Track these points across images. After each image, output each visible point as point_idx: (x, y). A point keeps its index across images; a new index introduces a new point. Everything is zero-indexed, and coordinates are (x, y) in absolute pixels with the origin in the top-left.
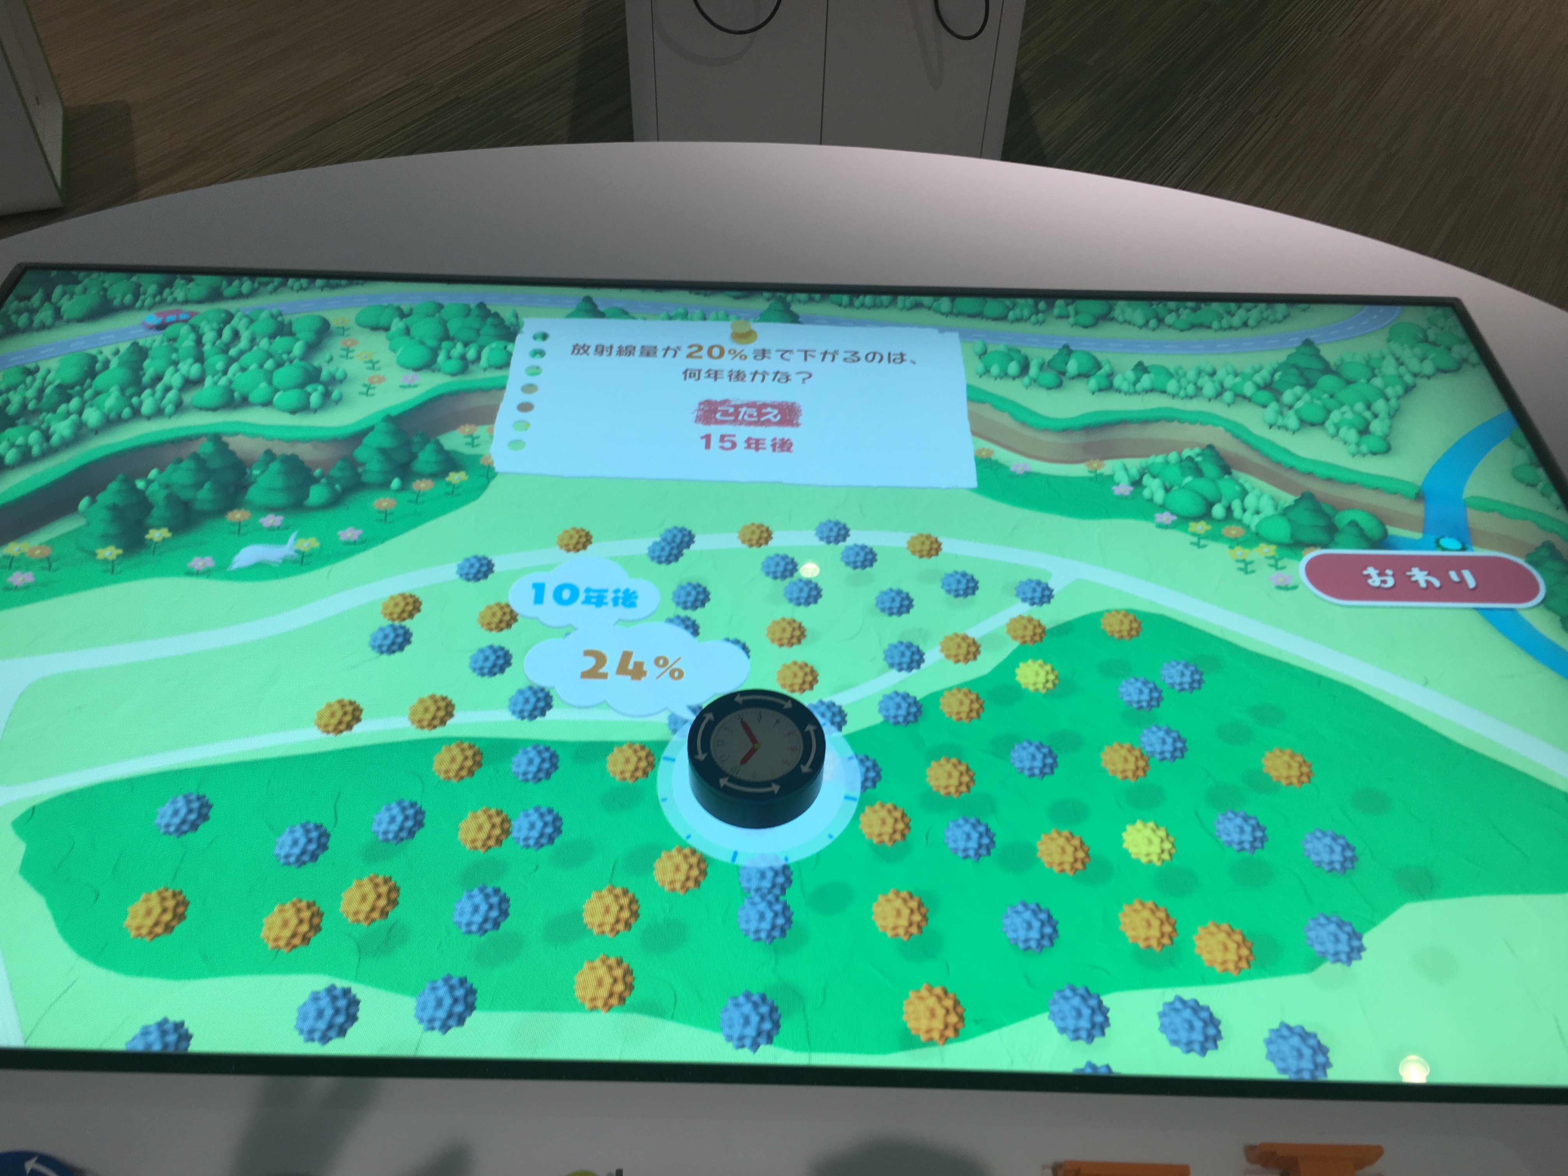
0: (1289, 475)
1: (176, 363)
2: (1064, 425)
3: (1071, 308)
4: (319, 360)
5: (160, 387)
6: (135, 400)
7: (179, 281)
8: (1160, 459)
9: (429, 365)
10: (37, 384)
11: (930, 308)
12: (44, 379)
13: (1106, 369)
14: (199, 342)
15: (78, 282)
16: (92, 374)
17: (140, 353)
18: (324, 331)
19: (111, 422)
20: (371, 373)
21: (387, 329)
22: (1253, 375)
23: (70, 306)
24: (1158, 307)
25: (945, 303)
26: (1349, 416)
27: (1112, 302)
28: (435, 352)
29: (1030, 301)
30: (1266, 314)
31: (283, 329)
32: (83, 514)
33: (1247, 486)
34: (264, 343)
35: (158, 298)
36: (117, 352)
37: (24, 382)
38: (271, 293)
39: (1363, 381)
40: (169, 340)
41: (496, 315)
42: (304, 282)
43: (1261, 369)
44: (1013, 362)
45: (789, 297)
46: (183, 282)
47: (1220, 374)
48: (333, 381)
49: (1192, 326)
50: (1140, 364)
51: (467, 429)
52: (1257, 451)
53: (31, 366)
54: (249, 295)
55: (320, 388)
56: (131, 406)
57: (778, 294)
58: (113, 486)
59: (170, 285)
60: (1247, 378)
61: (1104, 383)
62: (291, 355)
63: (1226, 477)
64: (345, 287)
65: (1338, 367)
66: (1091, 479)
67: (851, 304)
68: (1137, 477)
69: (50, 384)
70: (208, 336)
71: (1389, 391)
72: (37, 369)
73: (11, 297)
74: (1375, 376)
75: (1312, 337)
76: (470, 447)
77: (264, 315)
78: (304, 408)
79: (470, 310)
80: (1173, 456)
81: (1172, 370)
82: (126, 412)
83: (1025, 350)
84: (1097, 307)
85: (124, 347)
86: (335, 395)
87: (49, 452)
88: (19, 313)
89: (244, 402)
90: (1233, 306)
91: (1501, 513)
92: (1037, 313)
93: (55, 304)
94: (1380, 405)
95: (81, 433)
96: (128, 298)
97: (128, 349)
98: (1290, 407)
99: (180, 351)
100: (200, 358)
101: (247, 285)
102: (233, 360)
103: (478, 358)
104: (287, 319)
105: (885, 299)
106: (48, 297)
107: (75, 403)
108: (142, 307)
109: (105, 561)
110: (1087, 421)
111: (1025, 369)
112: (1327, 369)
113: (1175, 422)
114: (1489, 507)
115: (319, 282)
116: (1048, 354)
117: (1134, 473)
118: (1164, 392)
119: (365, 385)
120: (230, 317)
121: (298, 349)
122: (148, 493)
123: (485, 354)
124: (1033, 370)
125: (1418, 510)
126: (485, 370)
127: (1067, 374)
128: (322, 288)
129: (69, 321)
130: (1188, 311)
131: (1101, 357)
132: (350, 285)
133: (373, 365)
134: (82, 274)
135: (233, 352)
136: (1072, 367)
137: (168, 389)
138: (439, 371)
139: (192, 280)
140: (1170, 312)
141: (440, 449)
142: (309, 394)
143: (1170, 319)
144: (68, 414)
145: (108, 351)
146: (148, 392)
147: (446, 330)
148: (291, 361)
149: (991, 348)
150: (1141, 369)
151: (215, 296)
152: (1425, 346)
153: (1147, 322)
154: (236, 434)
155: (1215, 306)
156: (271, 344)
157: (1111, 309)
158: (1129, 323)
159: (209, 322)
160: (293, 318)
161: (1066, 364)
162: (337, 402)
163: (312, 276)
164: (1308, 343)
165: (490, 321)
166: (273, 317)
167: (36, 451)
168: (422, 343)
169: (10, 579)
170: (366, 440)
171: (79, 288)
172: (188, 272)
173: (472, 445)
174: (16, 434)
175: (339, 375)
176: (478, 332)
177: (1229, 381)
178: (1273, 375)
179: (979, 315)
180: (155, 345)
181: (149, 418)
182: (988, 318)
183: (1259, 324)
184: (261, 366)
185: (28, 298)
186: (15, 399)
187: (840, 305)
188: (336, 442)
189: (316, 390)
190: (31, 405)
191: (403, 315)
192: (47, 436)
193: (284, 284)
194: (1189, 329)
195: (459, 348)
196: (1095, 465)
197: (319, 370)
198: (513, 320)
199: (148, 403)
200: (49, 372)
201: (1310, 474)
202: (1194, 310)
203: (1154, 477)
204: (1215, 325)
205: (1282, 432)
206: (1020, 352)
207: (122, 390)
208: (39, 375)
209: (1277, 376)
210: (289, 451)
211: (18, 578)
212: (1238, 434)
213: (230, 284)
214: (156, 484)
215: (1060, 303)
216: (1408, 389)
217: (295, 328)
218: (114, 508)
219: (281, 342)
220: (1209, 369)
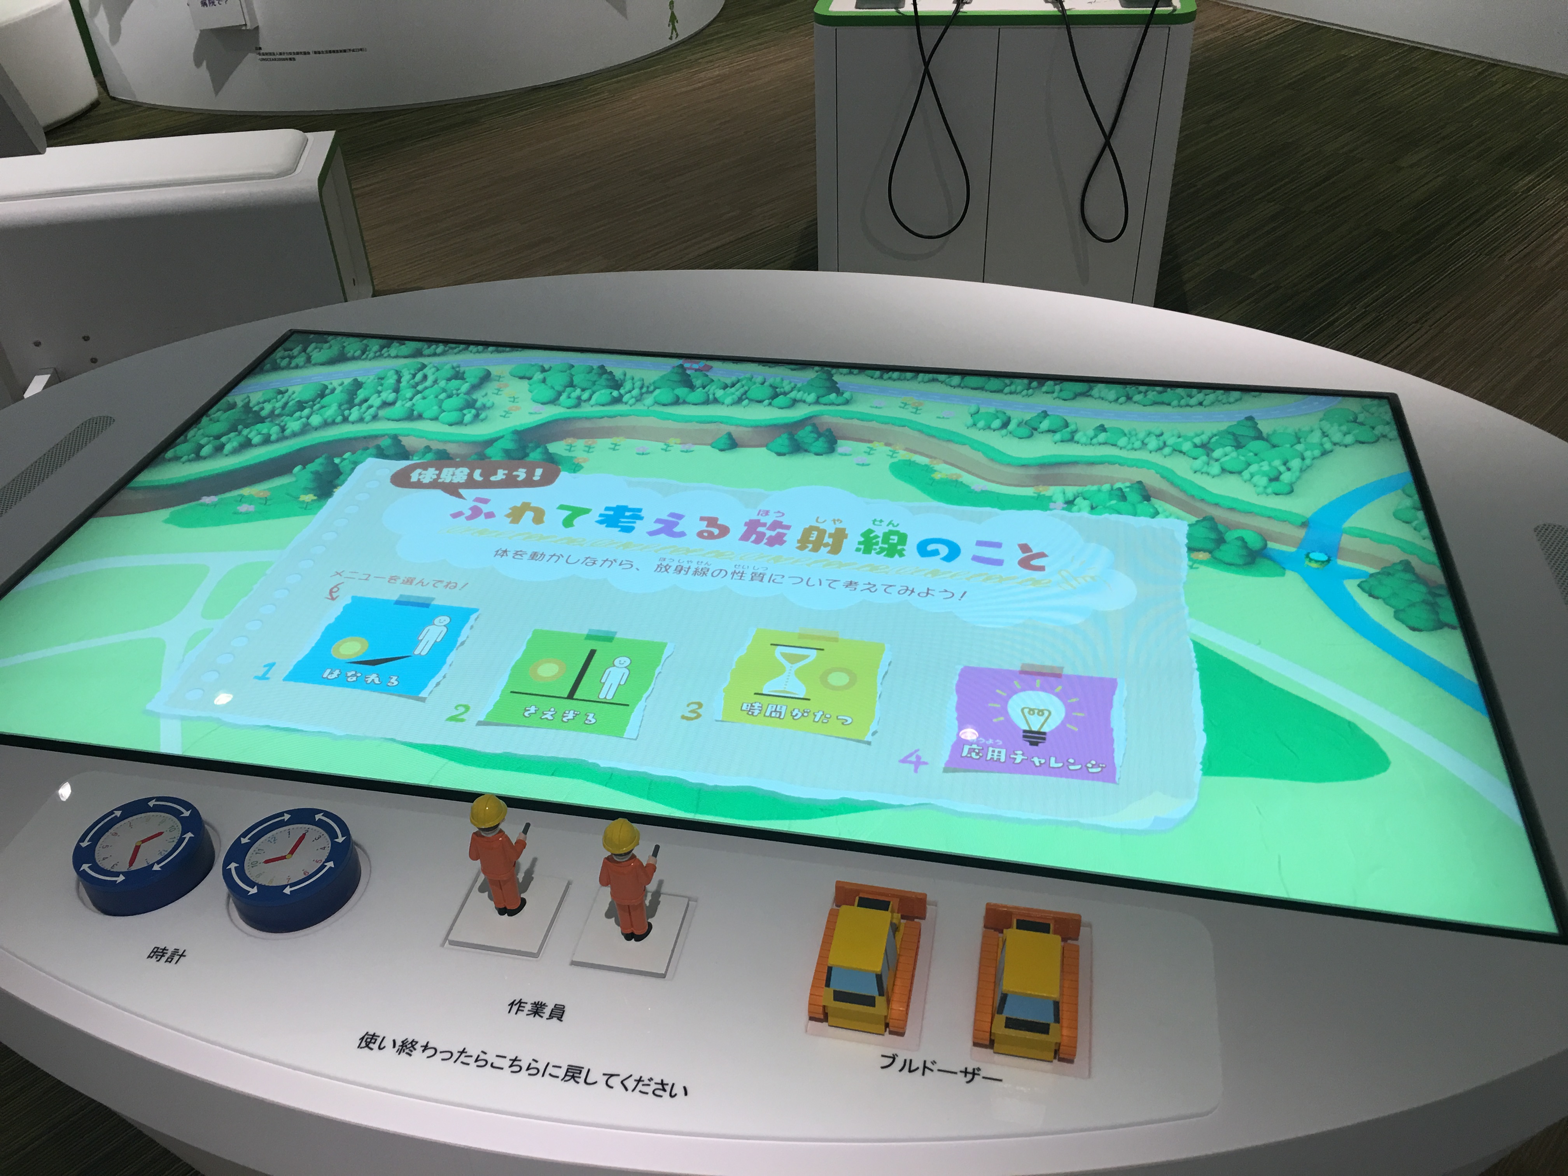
0: (1199, 505)
1: (379, 392)
2: (1023, 463)
3: (1057, 388)
4: (476, 396)
5: (365, 405)
6: (346, 413)
7: (395, 344)
8: (1095, 488)
9: (554, 401)
10: (284, 400)
11: (942, 382)
12: (290, 397)
13: (1072, 427)
14: (399, 381)
15: (326, 342)
16: (322, 395)
17: (358, 385)
18: (486, 377)
19: (327, 424)
20: (512, 404)
21: (530, 378)
22: (1193, 438)
23: (317, 355)
24: (1131, 390)
25: (956, 380)
26: (1265, 467)
27: (1092, 384)
28: (560, 394)
29: (1026, 381)
30: (1220, 398)
31: (458, 376)
32: (295, 475)
33: (1160, 510)
34: (442, 383)
35: (378, 354)
36: (342, 384)
37: (276, 398)
38: (456, 354)
39: (1288, 446)
40: (379, 378)
41: (611, 373)
42: (480, 348)
43: (1203, 433)
44: (998, 420)
45: (834, 371)
46: (398, 344)
47: (1165, 437)
48: (484, 407)
49: (1155, 403)
50: (1102, 426)
51: (570, 440)
52: (1177, 487)
53: (282, 389)
54: (439, 355)
55: (473, 411)
56: (343, 415)
57: (826, 368)
58: (319, 461)
59: (389, 346)
60: (1187, 439)
61: (1068, 436)
62: (459, 392)
63: (1146, 502)
64: (508, 352)
65: (1268, 435)
66: (1033, 497)
67: (881, 377)
68: (1071, 499)
69: (293, 399)
70: (406, 377)
71: (1308, 454)
72: (287, 391)
73: (280, 349)
74: (1299, 442)
75: (1254, 415)
76: (567, 452)
77: (448, 366)
78: (460, 423)
79: (593, 369)
80: (1106, 487)
81: (1126, 431)
82: (339, 419)
83: (1009, 413)
84: (1080, 387)
85: (347, 381)
86: (482, 416)
87: (282, 438)
88: (283, 358)
89: (420, 417)
90: (1195, 391)
91: (1371, 539)
92: (1028, 389)
93: (308, 354)
94: (1295, 464)
95: (306, 429)
96: (358, 353)
97: (349, 383)
98: (1217, 460)
99: (384, 385)
100: (397, 390)
101: (441, 348)
102: (419, 392)
103: (590, 398)
104: (462, 369)
105: (909, 375)
106: (304, 350)
107: (306, 412)
108: (366, 359)
109: (303, 502)
110: (1042, 461)
111: (1005, 425)
112: (1259, 436)
113: (1117, 465)
114: (1362, 534)
115: (491, 349)
116: (1028, 416)
117: (1070, 496)
118: (1115, 445)
119: (505, 411)
120: (424, 366)
121: (465, 387)
122: (340, 466)
123: (594, 397)
124: (1012, 426)
125: (1301, 533)
126: (592, 406)
127: (1039, 430)
128: (492, 352)
129: (315, 365)
130: (1155, 393)
131: (1069, 420)
132: (512, 351)
133: (514, 399)
134: (330, 338)
135: (420, 388)
136: (1045, 425)
137: (370, 407)
138: (559, 405)
139: (404, 344)
140: (1140, 392)
141: (546, 451)
142: (465, 415)
143: (1138, 397)
144: (301, 418)
145: (335, 383)
146: (357, 407)
147: (572, 381)
148: (458, 395)
149: (982, 410)
150: (1102, 429)
151: (418, 354)
152: (1352, 425)
153: (1118, 399)
154: (408, 435)
155: (1180, 391)
156: (447, 383)
157: (1091, 389)
158: (1102, 399)
159: (409, 370)
160: (467, 369)
161: (1041, 423)
162: (482, 420)
163: (486, 344)
164: (1250, 419)
165: (605, 376)
166: (453, 368)
167: (273, 438)
168: (552, 388)
169: (238, 508)
170: (495, 444)
171: (326, 345)
172: (402, 339)
173: (570, 450)
174: (263, 428)
175: (488, 404)
176: (594, 383)
177: (1171, 441)
178: (1210, 438)
179: (982, 389)
180: (369, 381)
181: (353, 423)
182: (986, 391)
183: (1212, 404)
184: (436, 397)
185: (291, 350)
186: (268, 407)
187: (872, 377)
188: (475, 443)
189: (470, 413)
190: (277, 412)
191: (544, 370)
192: (283, 429)
193: (466, 349)
194: (1151, 405)
195: (578, 391)
196: (1041, 489)
197: (475, 401)
198: (622, 377)
199: (355, 414)
200: (294, 393)
201: (1217, 505)
202: (1160, 393)
203: (1085, 499)
204: (1175, 403)
205: (1205, 476)
206: (1005, 413)
207: (340, 406)
208: (286, 395)
209: (1213, 440)
210: (441, 447)
211: (244, 508)
212: (1168, 477)
213: (429, 347)
214: (347, 461)
215: (1050, 383)
216: (1324, 453)
217: (465, 376)
218: (316, 473)
219: (455, 383)
220: (1158, 432)
